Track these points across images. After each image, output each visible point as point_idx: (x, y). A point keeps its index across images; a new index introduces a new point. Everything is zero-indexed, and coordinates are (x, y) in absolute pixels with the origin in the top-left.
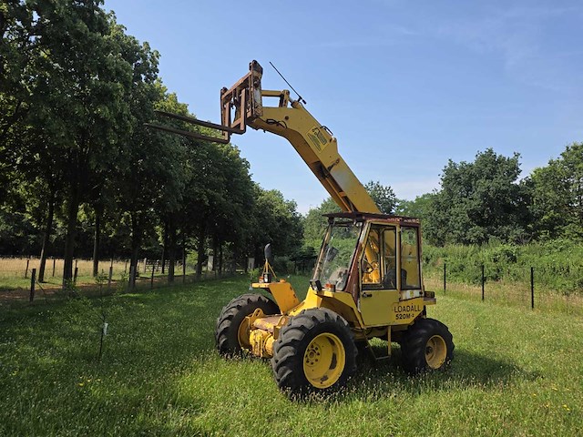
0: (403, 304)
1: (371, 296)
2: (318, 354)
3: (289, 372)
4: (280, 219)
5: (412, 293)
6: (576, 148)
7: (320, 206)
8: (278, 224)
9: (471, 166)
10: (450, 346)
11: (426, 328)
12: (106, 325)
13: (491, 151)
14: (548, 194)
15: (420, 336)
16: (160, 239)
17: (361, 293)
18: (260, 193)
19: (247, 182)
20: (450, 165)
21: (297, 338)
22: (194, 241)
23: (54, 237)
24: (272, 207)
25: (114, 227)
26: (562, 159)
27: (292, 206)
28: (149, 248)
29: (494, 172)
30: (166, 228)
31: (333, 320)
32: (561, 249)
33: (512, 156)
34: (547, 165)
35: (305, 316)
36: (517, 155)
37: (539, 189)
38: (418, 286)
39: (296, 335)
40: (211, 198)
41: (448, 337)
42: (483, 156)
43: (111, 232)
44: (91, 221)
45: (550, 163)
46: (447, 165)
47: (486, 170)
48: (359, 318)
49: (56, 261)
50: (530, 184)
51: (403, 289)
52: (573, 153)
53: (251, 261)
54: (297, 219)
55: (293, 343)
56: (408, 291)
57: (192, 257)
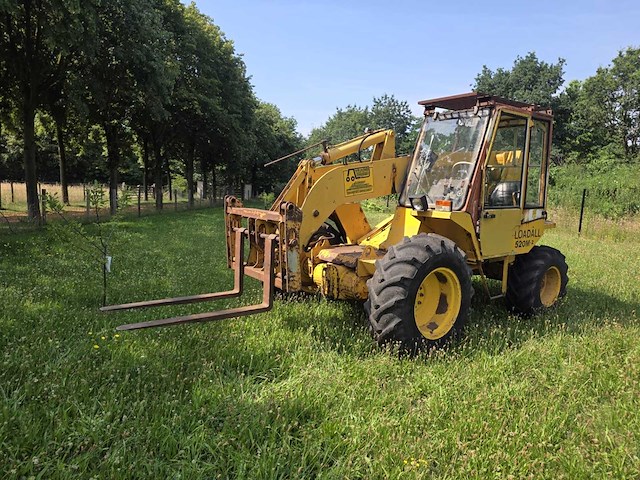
0: (525, 228)
1: (493, 216)
2: (422, 295)
3: (397, 321)
4: (281, 139)
5: (534, 213)
6: (630, 53)
7: (325, 125)
8: (279, 145)
9: (507, 74)
10: (565, 280)
11: (543, 258)
12: (109, 258)
13: (533, 56)
14: (592, 108)
15: (537, 268)
16: (140, 161)
17: (484, 213)
18: (256, 105)
19: (245, 87)
20: (484, 72)
21: (407, 276)
22: (179, 164)
23: (6, 156)
24: (271, 123)
25: (81, 143)
26: (613, 65)
27: (292, 125)
28: (127, 171)
29: (534, 82)
30: (145, 147)
31: (450, 250)
32: (605, 171)
33: (556, 63)
34: (595, 74)
35: (410, 246)
36: (562, 61)
37: (583, 102)
38: (541, 205)
39: (408, 271)
40: (204, 106)
41: (564, 268)
42: (522, 62)
43: (78, 150)
44: (51, 135)
45: (599, 72)
46: (481, 72)
47: (525, 79)
48: (476, 247)
49: (14, 184)
50: (572, 95)
51: (526, 208)
52: (626, 59)
53: (248, 188)
54: (298, 140)
55: (402, 282)
56: (531, 211)
57: (179, 182)
